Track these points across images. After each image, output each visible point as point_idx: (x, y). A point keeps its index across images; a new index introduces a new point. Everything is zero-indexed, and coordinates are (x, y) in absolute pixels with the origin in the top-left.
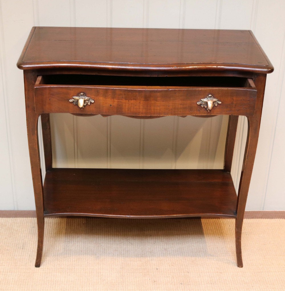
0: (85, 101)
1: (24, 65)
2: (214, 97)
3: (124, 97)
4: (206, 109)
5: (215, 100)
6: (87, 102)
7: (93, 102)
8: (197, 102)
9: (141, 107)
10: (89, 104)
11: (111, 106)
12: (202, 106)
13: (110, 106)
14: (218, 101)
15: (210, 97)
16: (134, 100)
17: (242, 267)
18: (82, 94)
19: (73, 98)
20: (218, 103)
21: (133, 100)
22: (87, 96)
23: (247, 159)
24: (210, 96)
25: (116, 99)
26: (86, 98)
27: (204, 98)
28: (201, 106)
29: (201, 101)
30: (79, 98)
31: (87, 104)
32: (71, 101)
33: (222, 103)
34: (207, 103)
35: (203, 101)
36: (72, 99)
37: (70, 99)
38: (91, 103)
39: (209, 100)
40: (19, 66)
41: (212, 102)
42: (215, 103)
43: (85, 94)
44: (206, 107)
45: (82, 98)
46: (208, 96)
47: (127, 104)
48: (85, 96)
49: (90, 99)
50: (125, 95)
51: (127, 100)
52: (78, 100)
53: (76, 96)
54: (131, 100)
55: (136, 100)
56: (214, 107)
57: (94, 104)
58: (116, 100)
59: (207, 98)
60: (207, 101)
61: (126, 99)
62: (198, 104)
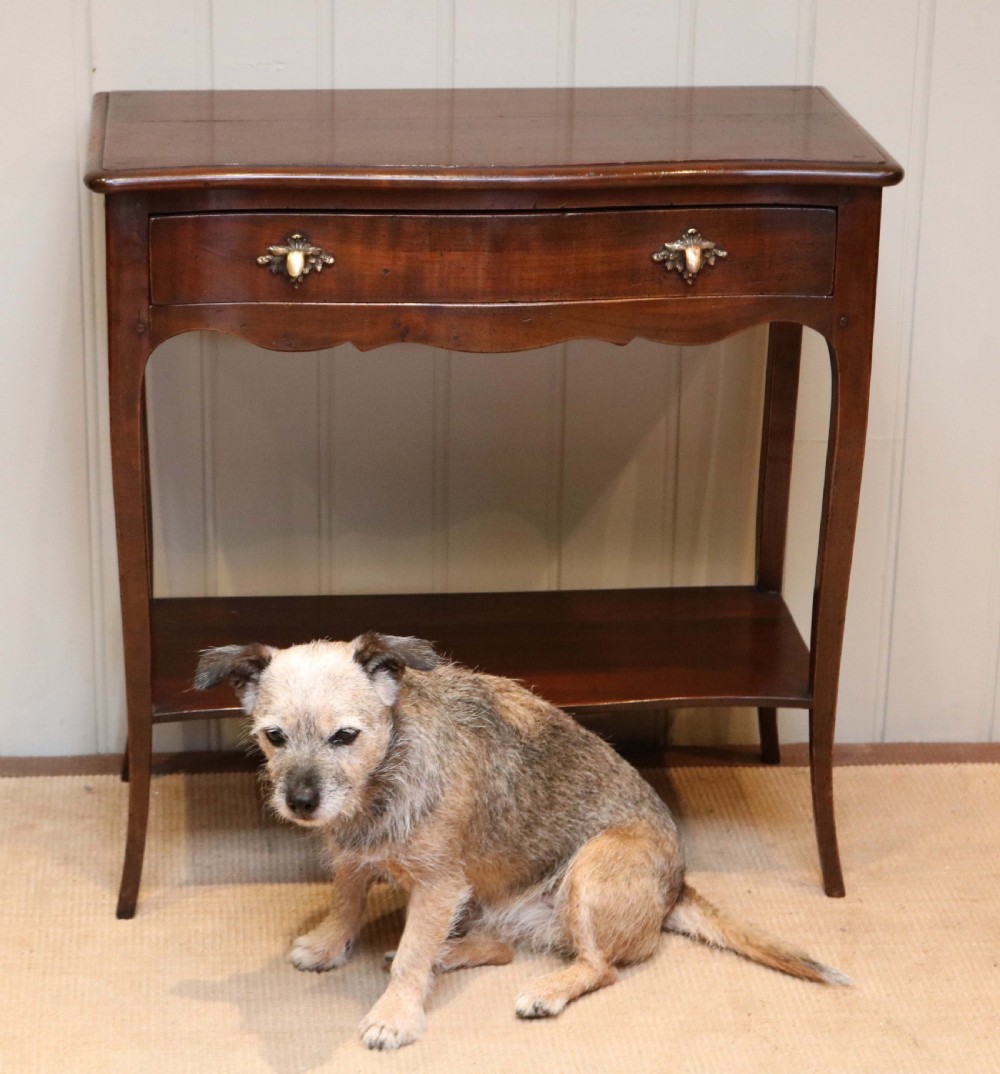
0: (306, 258)
1: (111, 178)
2: (705, 238)
3: (427, 243)
4: (681, 275)
5: (706, 244)
6: (313, 261)
7: (331, 261)
8: (654, 253)
9: (481, 274)
10: (319, 268)
11: (387, 275)
12: (669, 266)
13: (382, 273)
14: (715, 247)
15: (692, 234)
16: (460, 251)
17: (841, 894)
18: (297, 236)
19: (271, 253)
20: (716, 256)
21: (456, 250)
22: (312, 245)
23: (835, 484)
24: (690, 231)
25: (404, 251)
26: (311, 250)
27: (673, 240)
28: (666, 268)
29: (665, 248)
30: (290, 251)
31: (313, 270)
32: (262, 260)
33: (729, 254)
34: (682, 255)
35: (669, 251)
36: (264, 255)
37: (258, 257)
38: (325, 265)
39: (687, 246)
40: (93, 183)
41: (698, 251)
42: (707, 255)
43: (306, 239)
44: (680, 268)
45: (299, 250)
46: (685, 232)
47: (437, 266)
48: (307, 242)
49: (321, 252)
50: (430, 234)
51: (435, 250)
52: (284, 257)
53: (278, 245)
54: (450, 250)
55: (464, 251)
56: (705, 266)
57: (335, 269)
58: (403, 254)
59: (682, 239)
60: (682, 247)
61: (433, 250)
62: (655, 257)
